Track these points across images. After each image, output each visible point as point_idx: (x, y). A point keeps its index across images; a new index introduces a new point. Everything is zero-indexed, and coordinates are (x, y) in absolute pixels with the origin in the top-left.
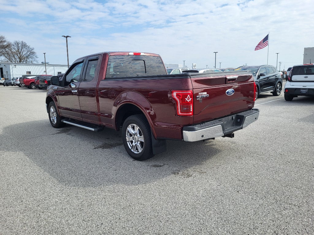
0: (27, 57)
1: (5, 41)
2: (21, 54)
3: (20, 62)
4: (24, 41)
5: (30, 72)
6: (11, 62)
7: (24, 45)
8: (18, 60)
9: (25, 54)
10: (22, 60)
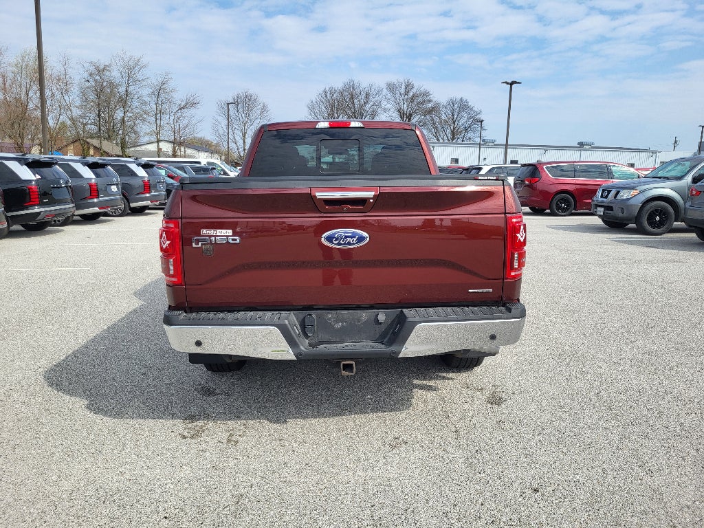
0: (466, 130)
1: (430, 101)
2: (456, 124)
3: (453, 139)
4: (464, 99)
5: (457, 161)
6: (438, 140)
7: (463, 106)
8: (450, 136)
9: (463, 125)
10: (455, 136)
